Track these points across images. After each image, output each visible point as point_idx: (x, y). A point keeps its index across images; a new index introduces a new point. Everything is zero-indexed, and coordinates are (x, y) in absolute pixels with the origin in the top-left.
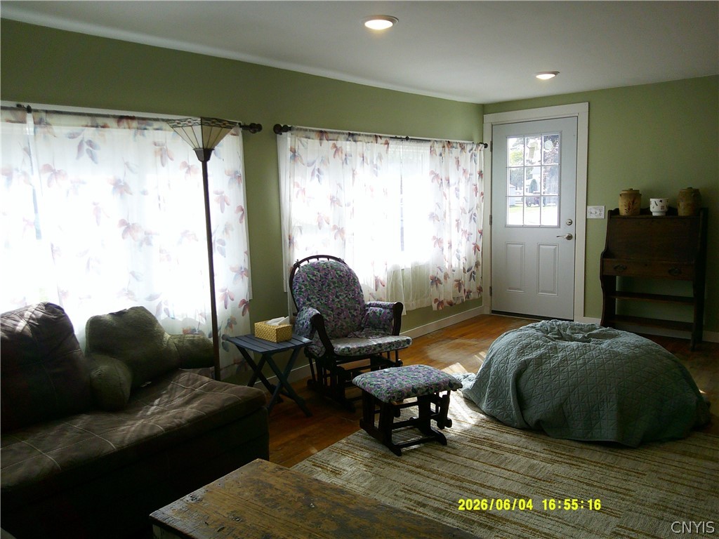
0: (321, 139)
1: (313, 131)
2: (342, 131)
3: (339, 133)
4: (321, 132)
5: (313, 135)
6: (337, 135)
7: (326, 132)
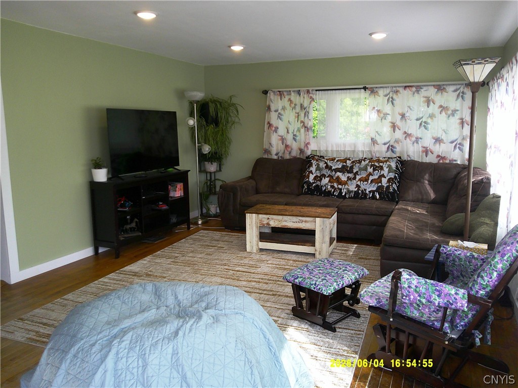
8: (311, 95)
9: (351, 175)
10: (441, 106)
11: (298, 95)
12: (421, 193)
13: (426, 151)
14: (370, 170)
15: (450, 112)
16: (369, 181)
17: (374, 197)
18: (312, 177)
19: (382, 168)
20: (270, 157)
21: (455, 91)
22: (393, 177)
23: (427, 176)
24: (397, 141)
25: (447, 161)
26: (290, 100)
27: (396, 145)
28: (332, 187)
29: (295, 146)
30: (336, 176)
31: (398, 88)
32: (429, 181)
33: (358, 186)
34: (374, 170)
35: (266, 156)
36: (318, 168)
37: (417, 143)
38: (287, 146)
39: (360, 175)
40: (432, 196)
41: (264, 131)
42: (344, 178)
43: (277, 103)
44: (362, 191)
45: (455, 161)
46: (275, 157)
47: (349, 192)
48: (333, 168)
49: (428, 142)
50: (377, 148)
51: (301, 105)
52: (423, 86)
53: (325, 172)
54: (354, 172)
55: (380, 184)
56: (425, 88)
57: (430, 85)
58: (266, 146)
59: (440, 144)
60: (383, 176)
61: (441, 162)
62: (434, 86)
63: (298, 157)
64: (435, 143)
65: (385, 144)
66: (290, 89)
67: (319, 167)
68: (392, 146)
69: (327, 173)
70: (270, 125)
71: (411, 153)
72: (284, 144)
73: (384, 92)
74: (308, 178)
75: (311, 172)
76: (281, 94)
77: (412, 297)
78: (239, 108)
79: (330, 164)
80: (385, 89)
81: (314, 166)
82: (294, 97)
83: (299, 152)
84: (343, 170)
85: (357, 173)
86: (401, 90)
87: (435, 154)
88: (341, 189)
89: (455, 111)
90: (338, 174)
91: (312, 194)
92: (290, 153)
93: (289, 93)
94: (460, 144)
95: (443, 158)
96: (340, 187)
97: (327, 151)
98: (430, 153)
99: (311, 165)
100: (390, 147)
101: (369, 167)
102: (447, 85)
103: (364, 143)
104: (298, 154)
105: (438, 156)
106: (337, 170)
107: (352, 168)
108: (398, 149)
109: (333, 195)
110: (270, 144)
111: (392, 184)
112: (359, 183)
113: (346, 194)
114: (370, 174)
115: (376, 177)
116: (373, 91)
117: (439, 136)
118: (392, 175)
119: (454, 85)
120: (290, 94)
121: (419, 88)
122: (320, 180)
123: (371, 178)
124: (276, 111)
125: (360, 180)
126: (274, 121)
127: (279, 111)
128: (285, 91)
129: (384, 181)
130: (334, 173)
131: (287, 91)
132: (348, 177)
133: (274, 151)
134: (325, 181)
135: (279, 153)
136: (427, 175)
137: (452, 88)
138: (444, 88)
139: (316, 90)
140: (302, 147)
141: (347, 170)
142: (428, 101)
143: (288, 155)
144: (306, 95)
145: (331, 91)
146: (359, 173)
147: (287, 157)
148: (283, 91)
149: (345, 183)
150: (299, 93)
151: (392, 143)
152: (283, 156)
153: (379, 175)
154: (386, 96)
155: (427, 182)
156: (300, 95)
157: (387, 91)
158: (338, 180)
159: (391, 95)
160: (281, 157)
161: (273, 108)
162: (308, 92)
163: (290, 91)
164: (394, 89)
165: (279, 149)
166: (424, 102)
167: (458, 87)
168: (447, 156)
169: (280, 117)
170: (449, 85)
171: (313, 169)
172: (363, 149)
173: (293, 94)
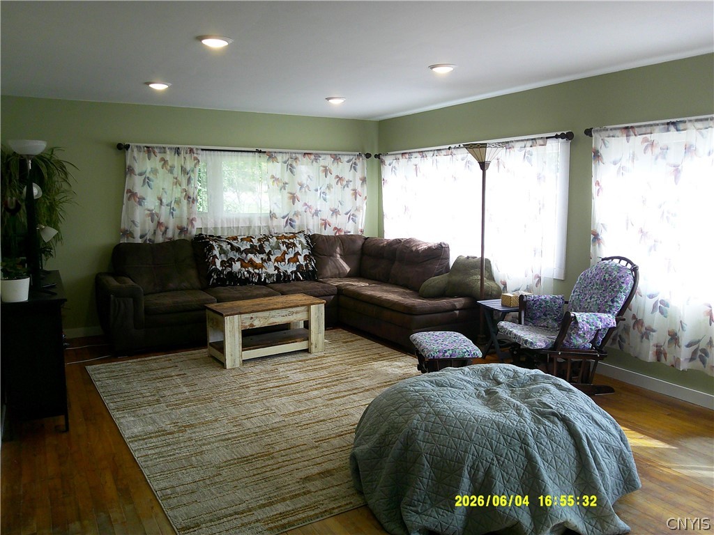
0: (628, 136)
1: (615, 129)
2: (654, 122)
3: (651, 125)
4: (627, 128)
5: (618, 133)
6: (649, 130)
7: (632, 127)
8: (195, 155)
9: (264, 256)
10: (337, 177)
11: (176, 155)
12: (337, 268)
13: (325, 224)
14: (284, 248)
15: (345, 183)
16: (286, 261)
17: (297, 279)
18: (218, 262)
19: (295, 245)
20: (131, 240)
21: (348, 162)
22: (308, 254)
23: (338, 250)
24: (296, 214)
25: (343, 234)
26: (163, 159)
27: (295, 218)
28: (249, 272)
29: (172, 224)
30: (248, 258)
31: (297, 155)
32: (340, 255)
33: (276, 268)
34: (288, 248)
35: (124, 240)
36: (222, 251)
37: (317, 215)
38: (159, 224)
39: (275, 254)
40: (348, 269)
41: (123, 204)
42: (257, 259)
43: (143, 164)
44: (283, 273)
45: (349, 232)
46: (140, 241)
47: (269, 276)
48: (242, 249)
49: (326, 215)
50: (275, 222)
51: (182, 167)
52: (321, 154)
53: (232, 255)
54: (267, 252)
55: (298, 263)
56: (323, 157)
57: (328, 154)
58: (124, 226)
59: (336, 215)
60: (297, 254)
61: (337, 234)
62: (331, 155)
63: (177, 238)
64: (332, 215)
65: (284, 218)
66: (164, 145)
67: (224, 250)
68: (291, 220)
69: (235, 256)
70: (132, 194)
71: (311, 227)
72: (155, 222)
73: (282, 158)
74: (215, 264)
75: (215, 257)
76: (149, 151)
77: (585, 328)
78: (69, 168)
79: (234, 243)
80: (284, 155)
81: (216, 248)
82: (169, 156)
83: (177, 231)
84: (253, 250)
85: (270, 253)
86: (300, 157)
87: (333, 227)
88: (259, 274)
89: (348, 182)
90: (250, 256)
91: (224, 285)
92: (165, 232)
93: (162, 150)
94: (353, 215)
95: (339, 230)
96: (257, 271)
97: (215, 228)
98: (328, 225)
99: (212, 248)
100: (289, 221)
101: (281, 245)
102: (342, 155)
103: (260, 218)
104: (177, 234)
105: (335, 228)
106: (247, 252)
107: (261, 246)
108: (297, 223)
109: (252, 282)
110: (133, 222)
111: (310, 261)
112: (276, 264)
113: (265, 278)
114: (285, 253)
115: (292, 256)
116: (271, 156)
117: (336, 207)
118: (306, 252)
119: (348, 155)
120: (165, 152)
121: (317, 156)
122: (231, 266)
123: (287, 257)
124: (141, 174)
125: (276, 260)
126: (139, 189)
127: (148, 175)
128: (157, 147)
129: (301, 258)
130: (244, 255)
131: (160, 148)
132: (262, 259)
133: (138, 232)
134: (237, 266)
135: (146, 235)
136: (338, 248)
137: (345, 159)
138: (340, 158)
139: (202, 150)
140: (185, 225)
141: (257, 250)
142: (326, 171)
143: (161, 236)
144: (188, 155)
145: (219, 152)
146: (272, 253)
147: (160, 239)
148: (153, 148)
149: (262, 267)
150: (177, 151)
151: (290, 217)
152: (152, 238)
153: (294, 253)
154: (285, 162)
155: (338, 256)
156: (179, 154)
157: (286, 157)
158: (251, 263)
159: (290, 162)
160: (150, 240)
161: (137, 171)
162: (191, 150)
163: (164, 148)
164: (294, 155)
165: (147, 228)
166: (323, 171)
167: (351, 157)
168: (343, 228)
169: (147, 182)
170: (344, 155)
171: (216, 252)
172: (260, 225)
173: (168, 151)
